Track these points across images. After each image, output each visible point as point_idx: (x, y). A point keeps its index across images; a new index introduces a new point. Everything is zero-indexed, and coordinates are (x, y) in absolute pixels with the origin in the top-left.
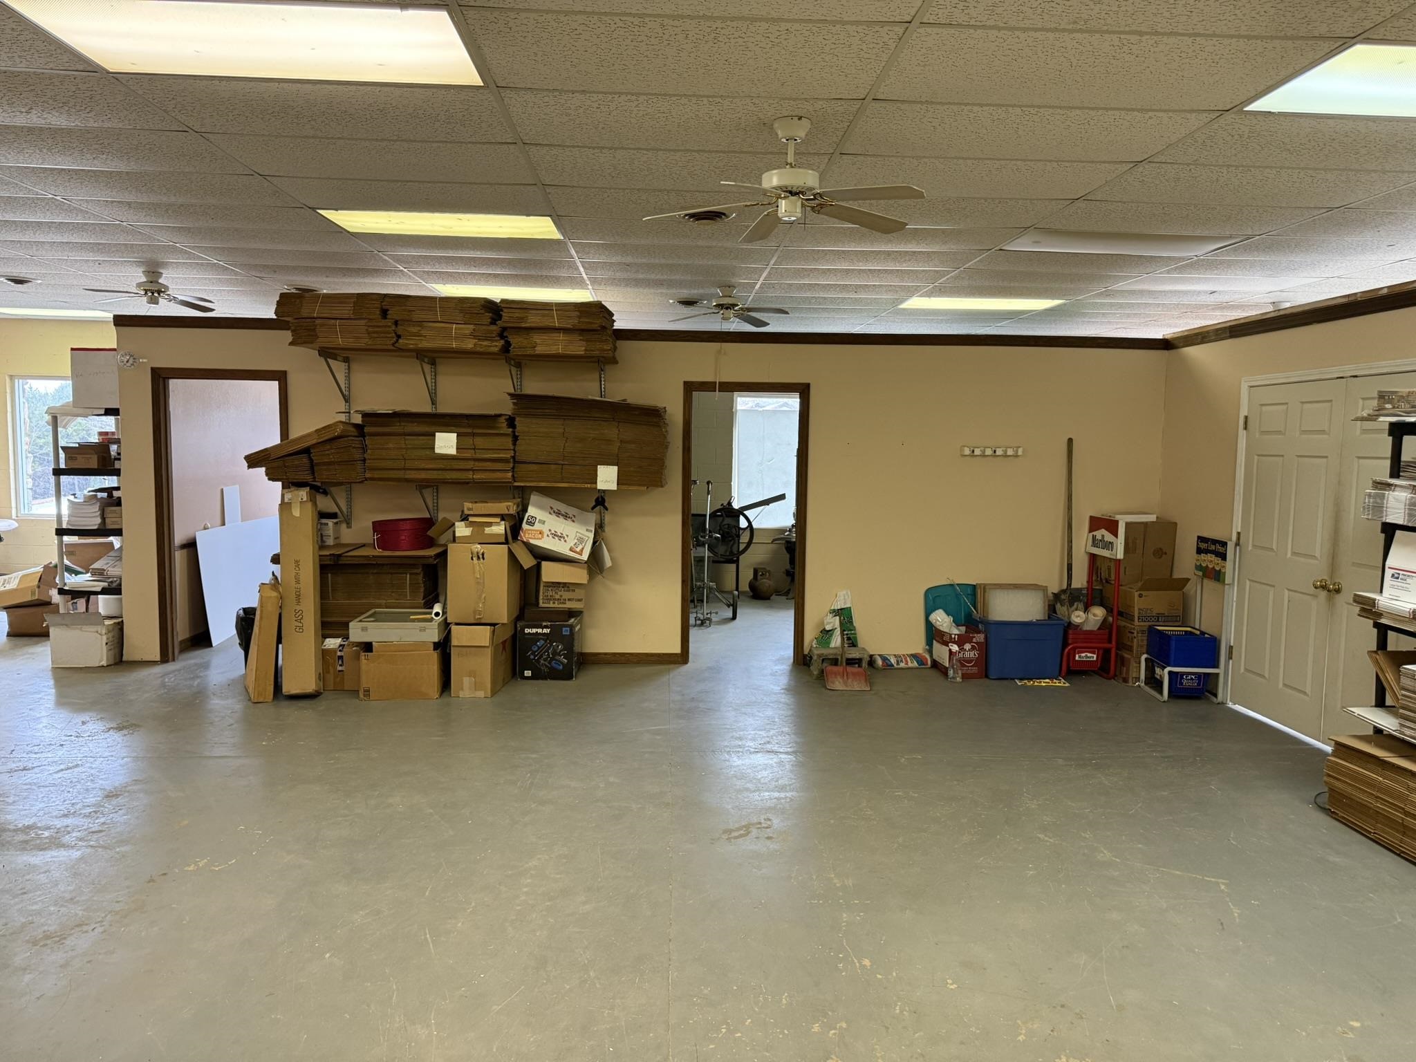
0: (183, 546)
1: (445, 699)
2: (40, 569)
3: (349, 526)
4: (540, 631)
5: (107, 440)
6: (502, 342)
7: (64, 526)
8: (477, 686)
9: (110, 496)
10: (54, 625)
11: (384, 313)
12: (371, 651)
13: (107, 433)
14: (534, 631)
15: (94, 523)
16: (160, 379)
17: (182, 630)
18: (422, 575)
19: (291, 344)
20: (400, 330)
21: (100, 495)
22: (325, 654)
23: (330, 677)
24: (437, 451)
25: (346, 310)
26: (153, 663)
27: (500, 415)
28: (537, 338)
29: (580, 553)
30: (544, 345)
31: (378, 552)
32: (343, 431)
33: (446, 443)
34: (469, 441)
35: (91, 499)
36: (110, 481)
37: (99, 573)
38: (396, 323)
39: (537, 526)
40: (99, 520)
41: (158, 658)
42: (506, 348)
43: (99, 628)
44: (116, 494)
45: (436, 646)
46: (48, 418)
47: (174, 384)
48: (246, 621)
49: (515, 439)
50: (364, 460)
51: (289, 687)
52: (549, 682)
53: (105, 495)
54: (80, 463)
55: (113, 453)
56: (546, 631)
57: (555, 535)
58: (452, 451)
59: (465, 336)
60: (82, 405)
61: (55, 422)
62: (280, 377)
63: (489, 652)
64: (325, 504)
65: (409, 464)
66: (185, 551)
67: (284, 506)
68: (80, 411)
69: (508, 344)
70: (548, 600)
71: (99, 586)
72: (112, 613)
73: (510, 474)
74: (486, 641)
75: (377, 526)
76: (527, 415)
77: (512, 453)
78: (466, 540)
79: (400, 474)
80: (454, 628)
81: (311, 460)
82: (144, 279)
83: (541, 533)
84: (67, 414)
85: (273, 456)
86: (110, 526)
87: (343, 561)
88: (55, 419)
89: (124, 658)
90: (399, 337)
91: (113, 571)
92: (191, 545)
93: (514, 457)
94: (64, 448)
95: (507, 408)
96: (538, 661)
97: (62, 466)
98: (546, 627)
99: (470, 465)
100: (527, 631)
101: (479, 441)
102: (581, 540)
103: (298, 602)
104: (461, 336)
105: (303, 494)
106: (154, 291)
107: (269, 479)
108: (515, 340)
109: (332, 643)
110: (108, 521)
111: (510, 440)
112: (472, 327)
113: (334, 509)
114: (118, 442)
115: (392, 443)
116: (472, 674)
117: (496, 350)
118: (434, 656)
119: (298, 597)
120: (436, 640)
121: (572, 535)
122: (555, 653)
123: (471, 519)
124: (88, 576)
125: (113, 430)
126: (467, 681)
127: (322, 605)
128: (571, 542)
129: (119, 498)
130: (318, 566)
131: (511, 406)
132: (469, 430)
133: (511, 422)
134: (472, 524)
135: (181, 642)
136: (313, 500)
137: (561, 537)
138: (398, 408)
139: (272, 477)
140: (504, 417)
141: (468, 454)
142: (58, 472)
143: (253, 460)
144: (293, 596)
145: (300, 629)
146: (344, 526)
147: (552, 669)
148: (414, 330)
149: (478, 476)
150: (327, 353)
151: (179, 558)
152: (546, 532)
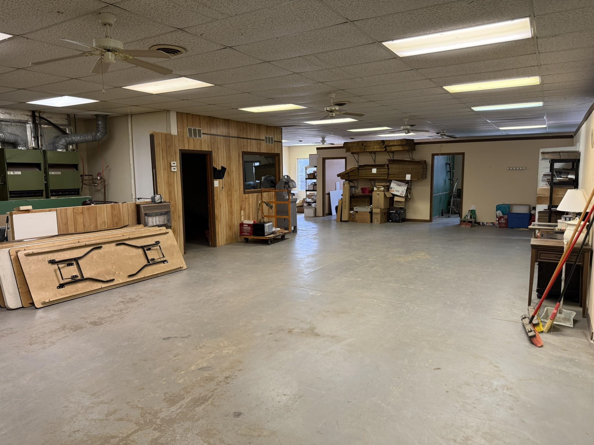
0: (327, 194)
1: (371, 223)
2: (303, 199)
3: (357, 189)
4: (393, 211)
5: (315, 172)
6: (385, 149)
7: (307, 189)
8: (377, 221)
9: (315, 184)
10: (305, 208)
11: (363, 145)
12: (357, 213)
13: (315, 171)
14: (392, 211)
15: (312, 189)
16: (324, 159)
17: (327, 211)
18: (369, 199)
19: (346, 152)
20: (365, 148)
21: (313, 183)
22: (350, 214)
23: (351, 219)
24: (373, 172)
25: (356, 145)
26: (321, 217)
27: (386, 164)
28: (392, 147)
29: (403, 195)
30: (394, 149)
31: (362, 194)
32: (354, 169)
33: (374, 171)
34: (379, 170)
35: (311, 184)
36: (315, 181)
37: (312, 199)
38: (365, 146)
39: (393, 189)
40: (313, 188)
41: (322, 216)
42: (386, 150)
43: (312, 209)
44: (316, 183)
45: (370, 212)
46: (305, 168)
47: (326, 160)
48: (337, 208)
49: (388, 169)
50: (359, 175)
51: (343, 219)
52: (395, 223)
53: (314, 183)
54: (310, 177)
55: (316, 175)
56: (394, 212)
57: (397, 191)
58: (375, 172)
59: (378, 148)
60: (311, 166)
61: (306, 169)
62: (345, 158)
63: (380, 214)
64: (352, 184)
65: (367, 175)
66: (328, 195)
67: (344, 184)
68: (311, 167)
69: (386, 149)
70: (396, 205)
71: (312, 201)
72: (314, 207)
73: (387, 177)
74: (379, 212)
75: (362, 189)
76: (391, 164)
77: (387, 172)
78: (376, 191)
79: (365, 178)
80: (373, 209)
81: (348, 175)
82: (322, 140)
83: (394, 190)
84: (308, 168)
85: (342, 174)
86: (315, 189)
87: (354, 196)
88: (306, 168)
89: (316, 216)
90: (365, 149)
91: (315, 199)
92: (329, 194)
93: (388, 173)
94: (307, 174)
95: (387, 163)
96: (392, 218)
97: (307, 178)
98: (395, 211)
99: (379, 175)
100: (390, 211)
101: (381, 170)
102: (403, 192)
103: (345, 203)
104: (376, 148)
105: (347, 182)
106: (323, 141)
107: (341, 179)
108: (388, 148)
109: (352, 212)
110: (314, 188)
111: (387, 169)
112: (379, 146)
113: (354, 186)
114: (316, 173)
115: (364, 171)
116: (376, 219)
117: (384, 150)
118: (369, 215)
119: (345, 202)
120: (370, 211)
121: (401, 191)
122: (396, 216)
123: (377, 187)
124: (311, 200)
125: (316, 170)
126: (376, 220)
127: (350, 205)
128: (400, 192)
129: (316, 184)
130: (349, 197)
131: (388, 162)
132: (379, 168)
133: (388, 166)
134: (377, 188)
135: (327, 214)
136: (349, 183)
137: (398, 191)
138: (365, 164)
139: (342, 178)
140: (386, 165)
141: (378, 173)
142: (306, 179)
143: (338, 175)
144: (344, 202)
145: (345, 208)
146: (356, 189)
147: (396, 220)
148: (368, 148)
149: (380, 178)
150: (353, 153)
151: (327, 196)
152: (395, 190)
